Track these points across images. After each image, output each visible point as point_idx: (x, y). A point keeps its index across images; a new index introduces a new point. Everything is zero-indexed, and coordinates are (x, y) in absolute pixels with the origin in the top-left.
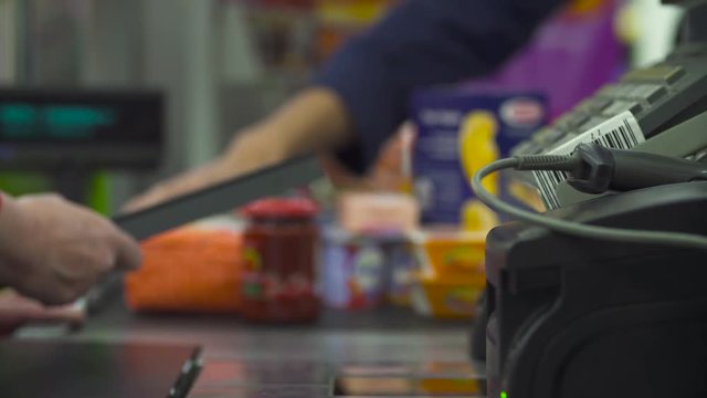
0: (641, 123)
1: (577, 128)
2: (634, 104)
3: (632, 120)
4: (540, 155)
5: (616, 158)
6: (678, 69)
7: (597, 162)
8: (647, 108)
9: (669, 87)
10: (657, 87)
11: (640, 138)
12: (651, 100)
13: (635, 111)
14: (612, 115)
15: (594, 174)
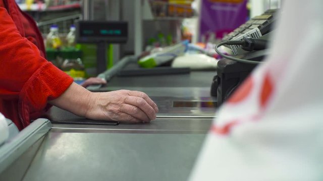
0: (260, 31)
1: (242, 32)
2: (258, 25)
3: (258, 30)
4: (231, 40)
5: (256, 41)
6: (270, 16)
7: (250, 42)
8: (262, 27)
9: (268, 21)
10: (265, 21)
11: (261, 35)
12: (263, 24)
13: (259, 27)
14: (252, 29)
15: (250, 45)
